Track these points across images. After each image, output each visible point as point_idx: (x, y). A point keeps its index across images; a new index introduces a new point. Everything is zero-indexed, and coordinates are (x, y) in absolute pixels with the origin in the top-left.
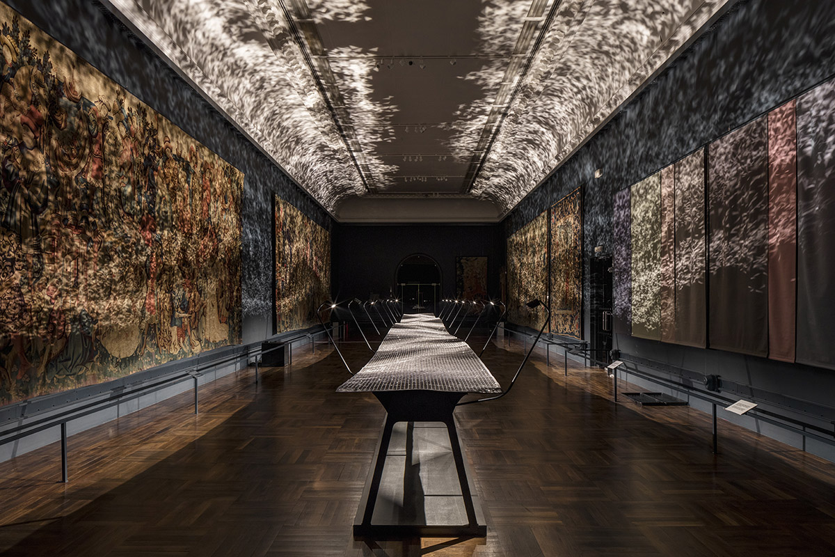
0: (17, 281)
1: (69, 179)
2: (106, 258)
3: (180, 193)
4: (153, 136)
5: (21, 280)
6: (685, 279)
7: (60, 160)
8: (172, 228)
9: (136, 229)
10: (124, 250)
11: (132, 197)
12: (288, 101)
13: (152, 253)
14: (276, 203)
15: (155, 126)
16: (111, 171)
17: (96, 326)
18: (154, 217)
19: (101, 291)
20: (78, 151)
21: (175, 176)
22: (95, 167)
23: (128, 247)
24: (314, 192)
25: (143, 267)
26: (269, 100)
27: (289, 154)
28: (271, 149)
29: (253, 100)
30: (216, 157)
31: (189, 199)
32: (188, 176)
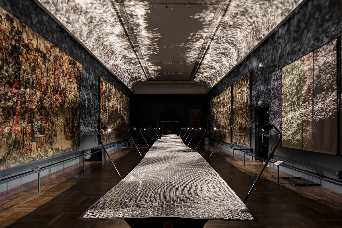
3: (39, 70)
4: (19, 35)
6: (320, 115)
8: (33, 88)
9: (5, 86)
12: (106, 31)
13: (17, 101)
14: (101, 81)
15: (21, 30)
18: (19, 81)
21: (35, 60)
24: (122, 79)
25: (10, 109)
26: (96, 29)
27: (108, 59)
28: (98, 55)
29: (87, 28)
30: (64, 53)
31: (45, 73)
32: (45, 61)
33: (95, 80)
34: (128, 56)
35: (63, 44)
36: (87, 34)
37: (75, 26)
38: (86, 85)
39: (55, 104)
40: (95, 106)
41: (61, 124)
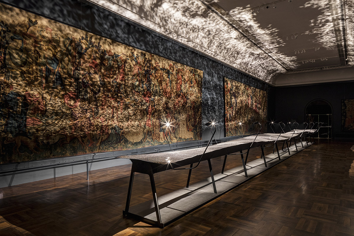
0: (88, 116)
1: (109, 82)
2: (126, 107)
3: (164, 82)
4: (149, 63)
5: (90, 116)
7: (105, 76)
8: (160, 95)
9: (141, 97)
10: (135, 104)
11: (139, 86)
13: (149, 105)
14: (225, 81)
15: (150, 59)
16: (129, 78)
17: (122, 131)
18: (150, 92)
19: (124, 119)
20: (113, 72)
21: (162, 76)
22: (121, 77)
23: (137, 103)
25: (144, 110)
26: (216, 38)
27: (234, 59)
28: (222, 59)
29: (207, 40)
30: (185, 66)
31: (169, 84)
32: (168, 75)
33: (219, 81)
34: (254, 53)
35: (184, 59)
36: (208, 44)
37: (196, 41)
38: (209, 86)
39: (177, 105)
40: (219, 104)
41: (183, 119)
